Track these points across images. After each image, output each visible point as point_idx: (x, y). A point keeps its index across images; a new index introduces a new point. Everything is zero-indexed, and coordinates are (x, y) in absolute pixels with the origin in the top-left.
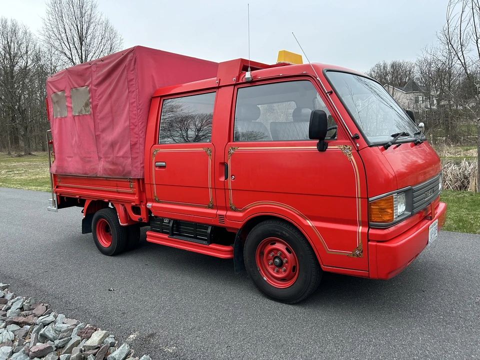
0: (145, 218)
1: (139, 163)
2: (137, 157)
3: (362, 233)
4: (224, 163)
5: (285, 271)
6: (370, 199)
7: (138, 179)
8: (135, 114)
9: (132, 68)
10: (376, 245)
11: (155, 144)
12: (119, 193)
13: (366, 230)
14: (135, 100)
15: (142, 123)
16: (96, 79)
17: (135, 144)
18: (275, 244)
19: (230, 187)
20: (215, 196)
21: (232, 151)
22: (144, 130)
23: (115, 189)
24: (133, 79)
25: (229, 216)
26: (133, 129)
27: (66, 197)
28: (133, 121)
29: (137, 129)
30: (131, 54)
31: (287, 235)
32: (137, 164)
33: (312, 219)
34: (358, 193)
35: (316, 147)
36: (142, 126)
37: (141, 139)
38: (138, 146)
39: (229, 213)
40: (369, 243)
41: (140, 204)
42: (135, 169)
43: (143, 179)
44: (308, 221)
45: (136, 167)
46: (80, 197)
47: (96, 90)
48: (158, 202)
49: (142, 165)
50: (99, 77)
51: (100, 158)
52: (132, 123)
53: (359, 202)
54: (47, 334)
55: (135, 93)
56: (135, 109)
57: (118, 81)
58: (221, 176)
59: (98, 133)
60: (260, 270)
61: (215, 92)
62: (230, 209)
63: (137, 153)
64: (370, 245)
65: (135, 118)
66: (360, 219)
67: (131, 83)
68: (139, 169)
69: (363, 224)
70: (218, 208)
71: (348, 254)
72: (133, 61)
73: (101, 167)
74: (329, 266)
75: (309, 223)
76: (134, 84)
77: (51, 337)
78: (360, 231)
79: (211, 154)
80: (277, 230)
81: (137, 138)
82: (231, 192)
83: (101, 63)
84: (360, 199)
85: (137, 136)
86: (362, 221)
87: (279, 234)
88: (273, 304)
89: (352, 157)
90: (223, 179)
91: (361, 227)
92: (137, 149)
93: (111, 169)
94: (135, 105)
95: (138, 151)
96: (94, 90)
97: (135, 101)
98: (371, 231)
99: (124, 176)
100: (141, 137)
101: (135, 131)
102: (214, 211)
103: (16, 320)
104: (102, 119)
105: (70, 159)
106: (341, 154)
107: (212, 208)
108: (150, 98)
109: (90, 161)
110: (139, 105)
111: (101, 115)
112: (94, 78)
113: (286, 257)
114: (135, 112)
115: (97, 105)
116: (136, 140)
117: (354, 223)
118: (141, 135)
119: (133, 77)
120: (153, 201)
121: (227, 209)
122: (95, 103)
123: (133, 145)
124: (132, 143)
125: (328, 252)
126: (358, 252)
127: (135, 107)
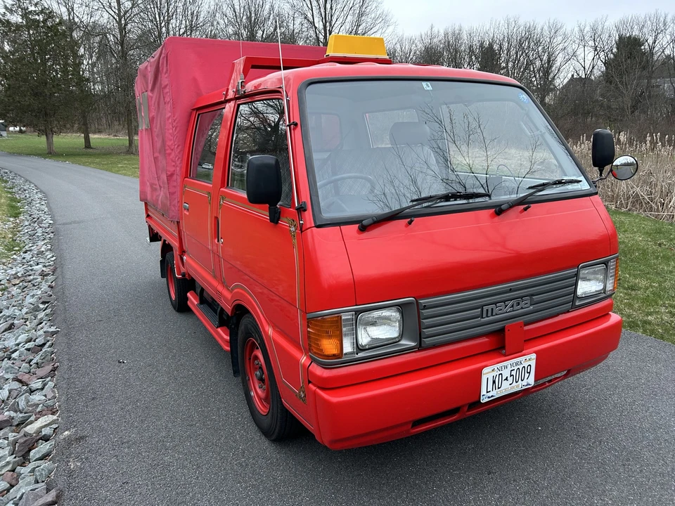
0: (187, 273)
1: (176, 201)
2: (175, 193)
3: (304, 366)
4: (217, 218)
6: (308, 316)
8: (170, 134)
9: (165, 70)
10: (314, 392)
11: (186, 177)
13: (308, 362)
15: (178, 146)
16: (150, 84)
17: (172, 175)
18: (256, 349)
19: (221, 253)
20: (214, 263)
21: (222, 203)
22: (180, 156)
24: (167, 85)
25: (224, 295)
26: (170, 154)
28: (169, 143)
29: (173, 154)
32: (174, 202)
34: (299, 302)
36: (178, 150)
37: (178, 169)
38: (175, 177)
39: (224, 291)
40: (310, 385)
42: (173, 208)
44: (270, 328)
45: (174, 206)
46: (158, 232)
48: (189, 256)
49: (179, 204)
52: (168, 146)
53: (300, 316)
56: (171, 127)
58: (215, 238)
59: (156, 155)
60: (249, 380)
62: (224, 286)
63: (175, 187)
64: (311, 388)
65: (171, 140)
69: (306, 352)
70: (217, 280)
71: (296, 393)
72: (165, 59)
73: (160, 199)
74: (287, 403)
75: (270, 331)
76: (168, 92)
78: (302, 362)
80: (253, 329)
83: (153, 59)
84: (300, 312)
85: (173, 164)
86: (304, 348)
89: (296, 241)
90: (216, 241)
91: (305, 357)
92: (175, 181)
93: (164, 203)
94: (170, 121)
95: (175, 184)
96: (150, 96)
97: (171, 116)
98: (312, 367)
100: (178, 166)
101: (171, 157)
102: (216, 284)
104: (157, 136)
107: (215, 278)
108: (190, 111)
109: (156, 190)
110: (175, 121)
111: (157, 131)
112: (149, 82)
114: (171, 131)
116: (174, 169)
118: (178, 163)
119: (167, 83)
122: (152, 115)
123: (170, 177)
124: (169, 173)
125: (283, 382)
126: (302, 394)
127: (170, 123)
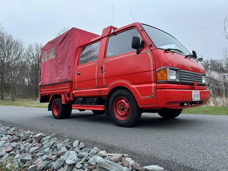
0: (72, 98)
1: (71, 74)
2: (70, 72)
3: (154, 86)
4: (102, 67)
5: (125, 112)
6: (156, 70)
7: (70, 81)
8: (70, 54)
9: (71, 36)
10: (160, 91)
11: (77, 65)
12: (63, 89)
14: (71, 49)
15: (73, 57)
16: (58, 43)
17: (70, 66)
18: (121, 100)
19: (104, 77)
20: (98, 82)
21: (105, 62)
22: (74, 60)
23: (61, 88)
24: (71, 40)
25: (103, 90)
26: (70, 60)
30: (71, 31)
31: (125, 94)
33: (135, 84)
34: (152, 68)
35: (136, 53)
37: (72, 64)
38: (71, 67)
39: (103, 89)
40: (157, 90)
41: (70, 93)
43: (72, 81)
44: (133, 86)
45: (70, 76)
46: (49, 94)
47: (58, 48)
48: (77, 90)
49: (72, 75)
50: (59, 42)
51: (57, 75)
52: (69, 58)
53: (152, 73)
54: (20, 135)
55: (71, 46)
56: (71, 52)
57: (66, 42)
58: (100, 73)
59: (57, 65)
60: (115, 113)
61: (101, 40)
62: (104, 87)
63: (70, 70)
64: (157, 91)
65: (71, 56)
66: (153, 80)
67: (70, 42)
70: (99, 88)
71: (149, 97)
72: (71, 33)
73: (57, 79)
74: (142, 105)
75: (134, 86)
76: (71, 42)
77: (22, 136)
78: (153, 86)
79: (97, 64)
80: (121, 92)
81: (71, 64)
82: (104, 79)
83: (60, 37)
84: (153, 71)
85: (71, 63)
86: (154, 81)
87: (122, 94)
88: (120, 128)
89: (149, 54)
92: (71, 68)
93: (60, 79)
94: (71, 50)
95: (71, 69)
96: (57, 47)
98: (158, 85)
99: (65, 81)
101: (70, 61)
102: (97, 89)
103: (10, 134)
104: (59, 59)
105: (46, 78)
107: (97, 88)
108: (77, 48)
109: (53, 78)
110: (73, 50)
111: (59, 58)
112: (57, 43)
113: (125, 105)
115: (57, 54)
116: (71, 65)
117: (151, 83)
120: (75, 90)
121: (102, 87)
122: (57, 53)
123: (69, 67)
124: (69, 66)
125: (141, 98)
126: (152, 95)
127: (71, 51)
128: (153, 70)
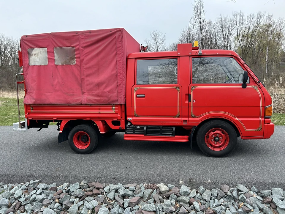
2: (121, 92)
3: (262, 121)
4: (189, 94)
6: (266, 107)
7: (121, 105)
8: (120, 67)
9: (120, 40)
10: (268, 125)
11: (134, 84)
12: (100, 114)
13: (263, 119)
16: (84, 44)
17: (120, 84)
18: (215, 131)
19: (192, 105)
20: (181, 111)
21: (194, 88)
23: (97, 112)
24: (120, 47)
25: (190, 120)
26: (119, 75)
27: (38, 120)
29: (121, 76)
30: (120, 32)
31: (225, 126)
32: (121, 96)
33: (238, 117)
34: (261, 105)
35: (241, 86)
38: (122, 85)
40: (265, 124)
41: (120, 119)
42: (120, 99)
43: (125, 105)
45: (121, 98)
47: (83, 50)
48: (136, 117)
49: (124, 97)
50: (87, 42)
51: (83, 93)
52: (119, 72)
53: (261, 109)
58: (186, 100)
62: (192, 117)
63: (121, 89)
65: (120, 70)
66: (261, 115)
68: (123, 99)
69: (262, 117)
71: (255, 130)
72: (121, 36)
73: (85, 98)
74: (245, 137)
75: (237, 119)
76: (120, 50)
78: (261, 120)
79: (179, 89)
80: (219, 124)
81: (121, 81)
82: (192, 109)
83: (89, 34)
85: (121, 80)
86: (262, 116)
87: (220, 126)
89: (258, 90)
90: (187, 102)
91: (261, 119)
92: (121, 87)
93: (95, 99)
95: (122, 88)
96: (81, 50)
97: (121, 60)
98: (265, 120)
99: (108, 103)
100: (124, 81)
102: (180, 119)
104: (87, 68)
106: (253, 89)
107: (177, 117)
110: (124, 62)
112: (82, 43)
113: (222, 136)
114: (120, 66)
115: (83, 60)
117: (258, 117)
118: (124, 79)
119: (120, 46)
120: (132, 116)
121: (188, 117)
122: (81, 58)
125: (246, 131)
126: (260, 129)
127: (121, 63)
128: (262, 107)
